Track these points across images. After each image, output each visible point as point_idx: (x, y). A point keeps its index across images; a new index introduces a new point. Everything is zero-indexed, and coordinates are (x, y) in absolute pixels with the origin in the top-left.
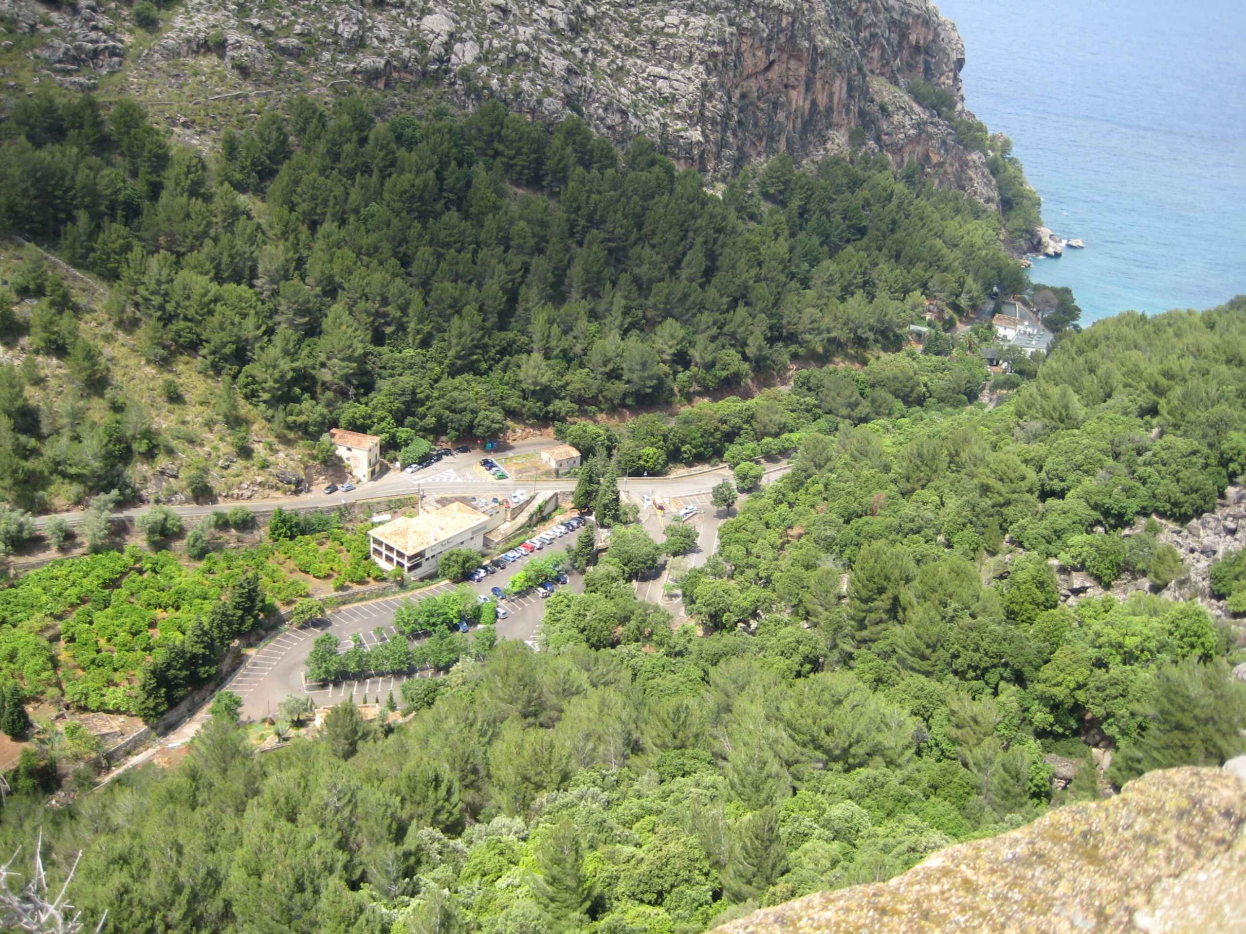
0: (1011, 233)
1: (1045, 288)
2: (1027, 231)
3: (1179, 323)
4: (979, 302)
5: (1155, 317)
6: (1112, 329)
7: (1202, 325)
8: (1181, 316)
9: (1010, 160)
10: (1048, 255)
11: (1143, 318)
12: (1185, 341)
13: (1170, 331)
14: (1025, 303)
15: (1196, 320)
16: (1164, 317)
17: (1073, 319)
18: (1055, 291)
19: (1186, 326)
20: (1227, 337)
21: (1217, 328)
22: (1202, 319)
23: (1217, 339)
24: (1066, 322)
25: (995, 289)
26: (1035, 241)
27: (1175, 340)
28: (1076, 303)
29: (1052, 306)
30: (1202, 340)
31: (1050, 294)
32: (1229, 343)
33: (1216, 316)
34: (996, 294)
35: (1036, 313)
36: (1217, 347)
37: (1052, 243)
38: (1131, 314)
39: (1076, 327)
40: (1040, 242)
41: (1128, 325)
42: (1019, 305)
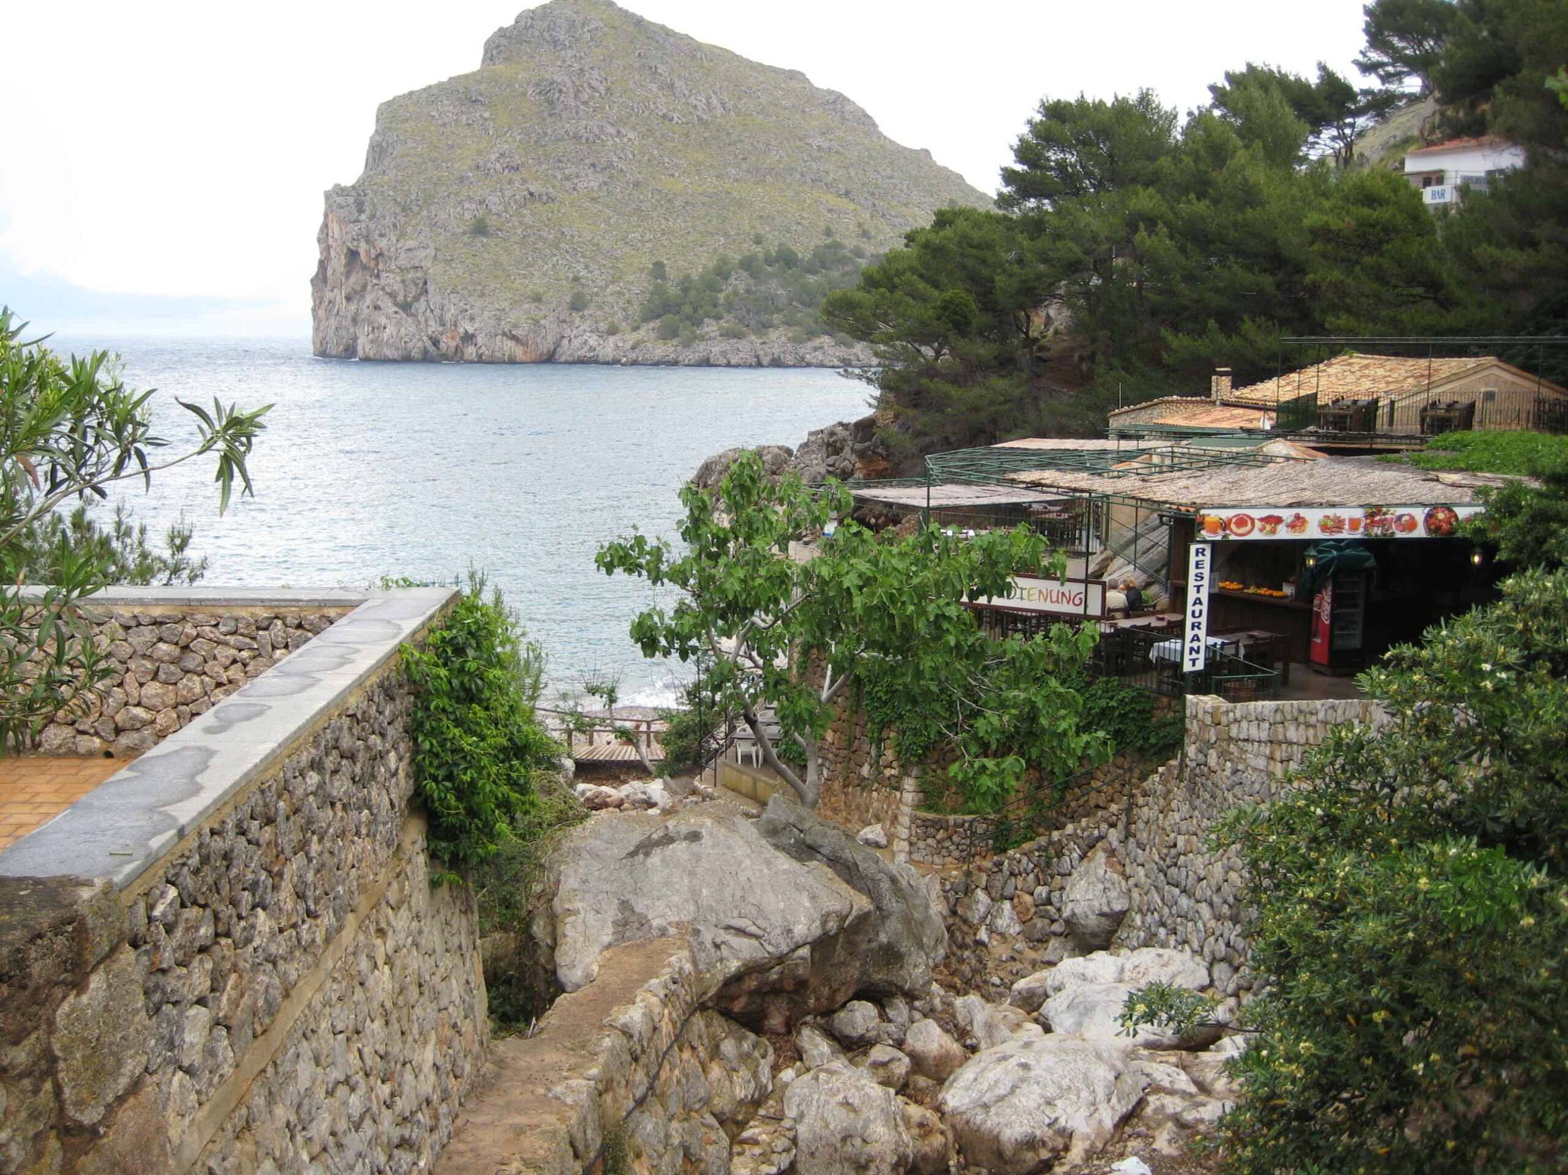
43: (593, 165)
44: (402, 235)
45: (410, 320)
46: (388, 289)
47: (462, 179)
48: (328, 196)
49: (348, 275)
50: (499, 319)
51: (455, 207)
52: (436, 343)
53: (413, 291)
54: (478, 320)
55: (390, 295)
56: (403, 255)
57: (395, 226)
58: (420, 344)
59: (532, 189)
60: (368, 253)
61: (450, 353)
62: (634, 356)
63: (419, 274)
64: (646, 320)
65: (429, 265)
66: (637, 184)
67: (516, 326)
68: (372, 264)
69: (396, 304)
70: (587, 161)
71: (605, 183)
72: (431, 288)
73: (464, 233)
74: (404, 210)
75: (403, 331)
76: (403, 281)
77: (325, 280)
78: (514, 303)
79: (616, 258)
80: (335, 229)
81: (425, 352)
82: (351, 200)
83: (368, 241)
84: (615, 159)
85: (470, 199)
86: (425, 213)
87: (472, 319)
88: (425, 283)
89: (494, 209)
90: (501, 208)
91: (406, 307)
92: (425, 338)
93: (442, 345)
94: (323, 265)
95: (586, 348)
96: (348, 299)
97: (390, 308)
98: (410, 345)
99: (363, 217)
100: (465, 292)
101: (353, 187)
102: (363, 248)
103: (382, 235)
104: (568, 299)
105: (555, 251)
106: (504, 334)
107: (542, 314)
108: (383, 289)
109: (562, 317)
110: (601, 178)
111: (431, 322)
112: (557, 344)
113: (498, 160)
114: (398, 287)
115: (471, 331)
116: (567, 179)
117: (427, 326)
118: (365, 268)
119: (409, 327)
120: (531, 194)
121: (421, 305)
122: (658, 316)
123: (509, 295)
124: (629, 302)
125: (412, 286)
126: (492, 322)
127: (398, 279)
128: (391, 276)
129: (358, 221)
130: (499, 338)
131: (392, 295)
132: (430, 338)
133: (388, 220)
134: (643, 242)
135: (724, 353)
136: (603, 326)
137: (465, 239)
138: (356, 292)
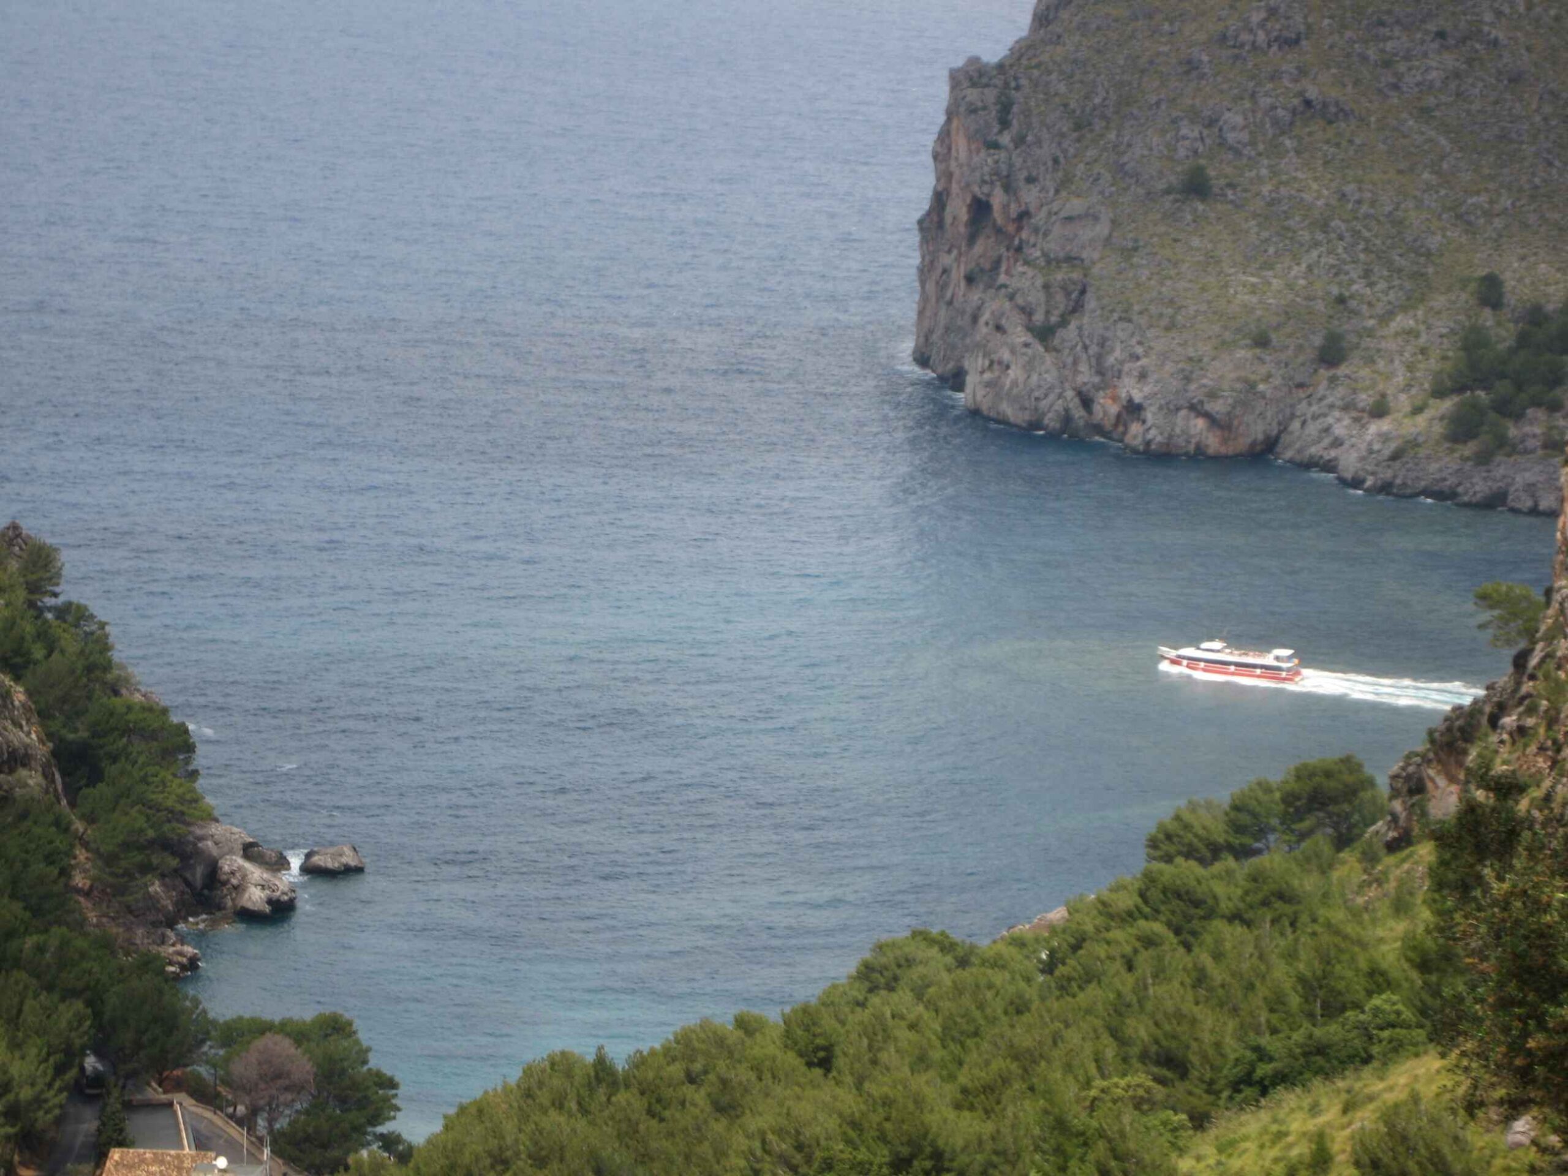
0: (110, 860)
1: (263, 1028)
2: (166, 845)
3: (722, 1065)
4: (43, 1119)
5: (640, 1062)
6: (509, 1127)
7: (792, 1059)
8: (720, 1041)
9: (62, 612)
10: (249, 917)
11: (602, 1069)
12: (754, 1124)
13: (698, 1096)
14: (204, 1095)
15: (768, 1046)
16: (668, 1055)
17: (376, 1118)
18: (299, 1034)
19: (743, 1074)
20: (874, 1089)
21: (840, 1062)
22: (789, 1039)
23: (849, 1101)
24: (355, 1136)
25: (91, 1062)
26: (199, 873)
27: (718, 1126)
28: (375, 1062)
29: (297, 1088)
30: (803, 1109)
31: (284, 1046)
32: (887, 1102)
33: (828, 1023)
34: (97, 1080)
35: (247, 1122)
36: (855, 1125)
37: (255, 872)
38: (562, 1064)
39: (390, 1142)
40: (213, 876)
41: (559, 1104)
42: (184, 1105)
43: (1441, 35)
44: (1065, 182)
45: (1049, 358)
46: (1020, 300)
47: (1191, 66)
48: (957, 79)
49: (972, 239)
50: (1188, 379)
51: (1163, 132)
52: (1086, 402)
53: (1061, 302)
54: (1151, 379)
55: (1022, 310)
56: (1057, 230)
57: (1056, 161)
58: (1059, 406)
59: (1312, 93)
60: (1006, 207)
61: (1108, 424)
62: (1388, 474)
63: (1076, 275)
64: (1439, 393)
65: (1096, 255)
66: (1515, 79)
67: (1213, 395)
68: (1011, 228)
69: (1030, 328)
70: (1432, 27)
71: (1457, 75)
72: (1091, 302)
73: (1168, 192)
74: (1078, 127)
75: (1035, 378)
76: (1046, 287)
77: (940, 225)
78: (1224, 345)
79: (1428, 254)
80: (961, 146)
81: (1067, 419)
82: (991, 95)
83: (1007, 188)
84: (1488, 17)
85: (1194, 115)
86: (1112, 136)
87: (1143, 376)
88: (1083, 292)
89: (1231, 137)
90: (1245, 136)
91: (1044, 334)
92: (1070, 394)
93: (1097, 408)
94: (940, 199)
95: (1327, 441)
96: (970, 279)
97: (1019, 335)
98: (1044, 404)
99: (1005, 139)
100: (1143, 321)
101: (1000, 67)
102: (998, 199)
103: (1031, 180)
104: (1318, 340)
105: (1320, 236)
106: (1192, 407)
107: (1263, 370)
108: (1011, 297)
109: (1299, 378)
110: (1450, 60)
111: (1083, 367)
112: (1284, 428)
113: (1262, 25)
114: (1036, 297)
115: (1137, 397)
116: (1387, 64)
117: (1076, 372)
118: (999, 231)
119: (1048, 371)
120: (1308, 103)
121: (1070, 332)
122: (1460, 390)
123: (1217, 328)
124: (1423, 351)
125: (1060, 297)
126: (1175, 384)
127: (1039, 282)
128: (1030, 272)
129: (996, 146)
130: (1183, 413)
131: (1027, 311)
132: (1079, 393)
133: (1046, 151)
134: (1488, 215)
135: (1530, 488)
136: (1365, 399)
137: (1167, 202)
138: (982, 270)
